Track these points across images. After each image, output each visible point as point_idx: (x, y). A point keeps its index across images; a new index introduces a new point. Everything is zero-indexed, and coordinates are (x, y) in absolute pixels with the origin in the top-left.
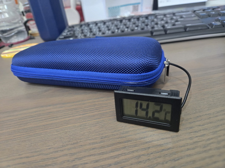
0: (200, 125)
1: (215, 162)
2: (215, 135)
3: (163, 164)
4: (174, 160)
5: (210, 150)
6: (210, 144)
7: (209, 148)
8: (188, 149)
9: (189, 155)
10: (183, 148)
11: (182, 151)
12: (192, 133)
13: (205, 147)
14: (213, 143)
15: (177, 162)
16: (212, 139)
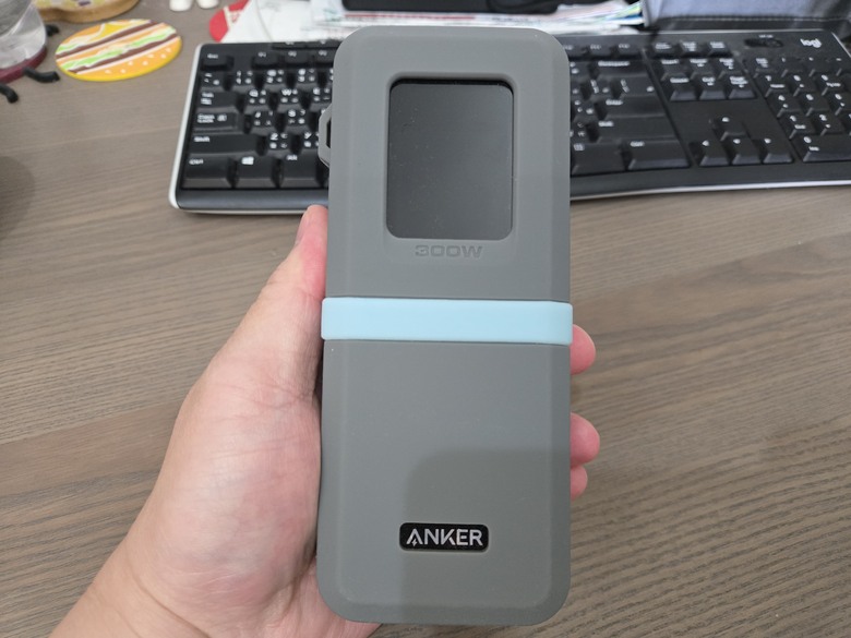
0: (648, 511)
1: (666, 592)
2: (672, 535)
3: (584, 598)
4: (602, 589)
5: (661, 566)
6: (662, 554)
7: (659, 563)
8: (625, 567)
9: (627, 579)
10: (616, 565)
11: (614, 571)
12: (633, 531)
13: (653, 561)
14: (666, 552)
15: (606, 593)
16: (666, 542)
